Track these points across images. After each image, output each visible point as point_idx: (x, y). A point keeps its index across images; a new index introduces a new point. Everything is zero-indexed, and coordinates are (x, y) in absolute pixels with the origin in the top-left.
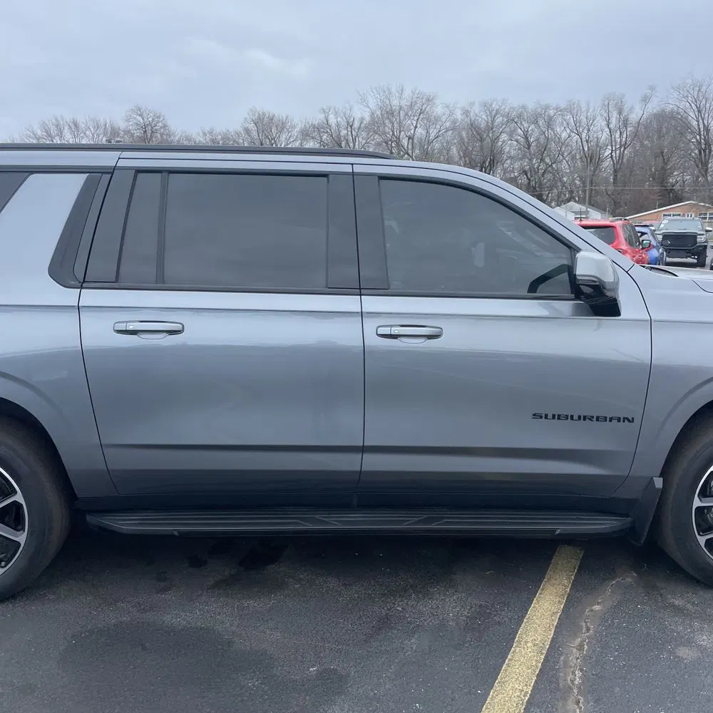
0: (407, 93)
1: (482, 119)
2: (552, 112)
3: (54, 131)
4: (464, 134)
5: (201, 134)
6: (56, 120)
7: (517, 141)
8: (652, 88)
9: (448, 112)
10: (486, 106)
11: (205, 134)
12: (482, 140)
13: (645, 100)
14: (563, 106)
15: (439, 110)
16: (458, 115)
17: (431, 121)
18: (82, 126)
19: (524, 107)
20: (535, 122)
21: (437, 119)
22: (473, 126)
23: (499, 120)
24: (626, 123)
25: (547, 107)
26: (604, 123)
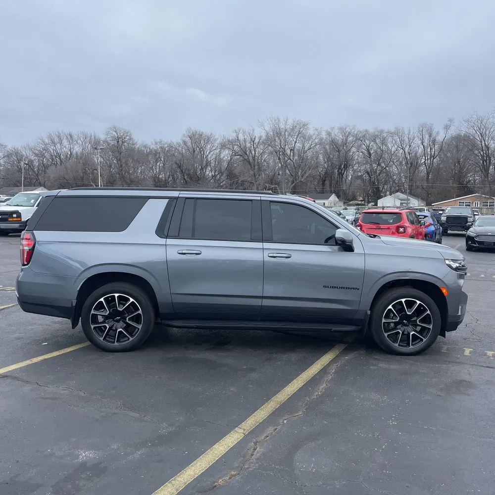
0: (290, 122)
1: (340, 138)
2: (385, 135)
3: (56, 140)
4: (327, 147)
5: (154, 143)
6: (59, 133)
7: (362, 152)
8: (451, 120)
9: (317, 133)
10: (342, 130)
11: (156, 143)
12: (339, 151)
13: (447, 128)
14: (393, 130)
15: (311, 132)
16: (324, 135)
17: (306, 138)
18: (75, 137)
19: (366, 131)
20: (374, 141)
21: (310, 137)
22: (333, 142)
23: (350, 139)
24: (434, 142)
25: (382, 131)
26: (420, 142)
